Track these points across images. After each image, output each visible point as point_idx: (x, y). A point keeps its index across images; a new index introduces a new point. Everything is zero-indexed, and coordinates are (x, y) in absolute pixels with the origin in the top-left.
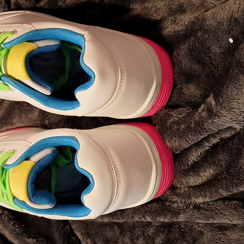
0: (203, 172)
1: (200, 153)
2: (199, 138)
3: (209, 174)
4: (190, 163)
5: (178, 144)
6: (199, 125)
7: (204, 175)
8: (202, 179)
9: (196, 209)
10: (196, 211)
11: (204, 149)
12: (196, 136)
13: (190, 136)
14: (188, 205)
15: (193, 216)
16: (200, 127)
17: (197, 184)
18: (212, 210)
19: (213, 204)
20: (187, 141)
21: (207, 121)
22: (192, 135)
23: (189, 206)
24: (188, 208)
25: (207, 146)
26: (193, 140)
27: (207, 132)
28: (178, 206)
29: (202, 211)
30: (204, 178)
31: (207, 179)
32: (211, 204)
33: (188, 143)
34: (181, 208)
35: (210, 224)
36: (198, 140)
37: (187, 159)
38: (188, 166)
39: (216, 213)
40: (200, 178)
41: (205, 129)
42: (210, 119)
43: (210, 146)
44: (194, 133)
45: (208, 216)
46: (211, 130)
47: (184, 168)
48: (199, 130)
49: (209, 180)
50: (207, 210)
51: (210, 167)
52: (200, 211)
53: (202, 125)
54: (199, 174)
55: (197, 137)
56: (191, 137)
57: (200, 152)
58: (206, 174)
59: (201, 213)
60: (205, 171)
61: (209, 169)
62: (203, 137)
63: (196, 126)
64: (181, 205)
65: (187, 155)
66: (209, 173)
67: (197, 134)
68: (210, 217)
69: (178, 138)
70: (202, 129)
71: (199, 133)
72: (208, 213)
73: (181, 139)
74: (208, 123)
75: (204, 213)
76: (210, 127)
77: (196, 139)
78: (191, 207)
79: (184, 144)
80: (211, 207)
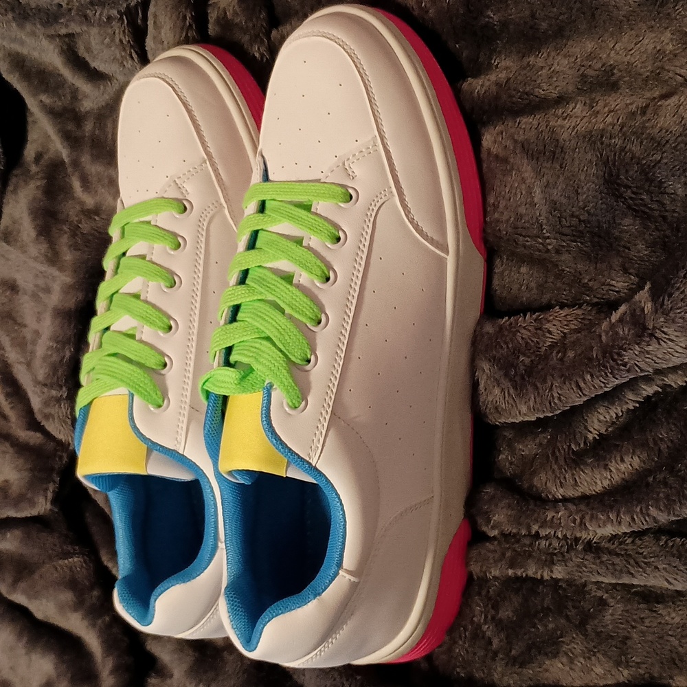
0: (616, 462)
1: (614, 416)
2: (608, 384)
3: (631, 468)
4: (590, 437)
5: (558, 393)
6: (611, 354)
7: (617, 469)
8: (612, 477)
9: (591, 552)
10: (590, 557)
11: (625, 407)
12: (601, 379)
13: (588, 377)
14: (572, 544)
15: (584, 569)
16: (614, 360)
17: (599, 488)
18: (630, 555)
19: (633, 542)
20: (580, 389)
21: (631, 347)
22: (592, 376)
23: (576, 546)
24: (574, 549)
25: (631, 400)
26: (594, 386)
27: (628, 371)
28: (550, 544)
29: (605, 558)
30: (617, 477)
31: (623, 479)
32: (629, 541)
33: (582, 393)
34: (555, 549)
35: (624, 585)
36: (606, 387)
37: (586, 428)
38: (585, 443)
39: (637, 563)
40: (608, 473)
41: (625, 365)
42: (638, 344)
43: (638, 402)
44: (599, 371)
45: (618, 568)
46: (637, 369)
47: (576, 448)
48: (611, 367)
49: (627, 482)
50: (618, 555)
51: (634, 453)
52: (599, 558)
53: (619, 355)
54: (607, 465)
55: (603, 380)
56: (590, 380)
57: (616, 414)
58: (622, 467)
59: (602, 562)
60: (622, 460)
61: (632, 458)
62: (617, 382)
63: (604, 357)
64: (555, 543)
65: (586, 421)
66: (631, 465)
67: (606, 373)
68: (621, 570)
69: (559, 381)
70: (618, 364)
71: (611, 373)
72: (617, 560)
73: (567, 383)
74: (632, 352)
75: (610, 561)
76: (638, 361)
77: (603, 385)
78: (580, 547)
79: (573, 396)
80: (626, 548)
